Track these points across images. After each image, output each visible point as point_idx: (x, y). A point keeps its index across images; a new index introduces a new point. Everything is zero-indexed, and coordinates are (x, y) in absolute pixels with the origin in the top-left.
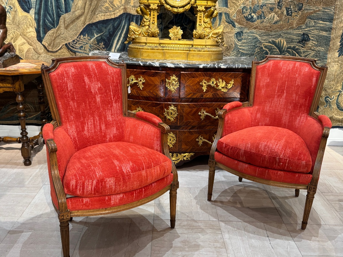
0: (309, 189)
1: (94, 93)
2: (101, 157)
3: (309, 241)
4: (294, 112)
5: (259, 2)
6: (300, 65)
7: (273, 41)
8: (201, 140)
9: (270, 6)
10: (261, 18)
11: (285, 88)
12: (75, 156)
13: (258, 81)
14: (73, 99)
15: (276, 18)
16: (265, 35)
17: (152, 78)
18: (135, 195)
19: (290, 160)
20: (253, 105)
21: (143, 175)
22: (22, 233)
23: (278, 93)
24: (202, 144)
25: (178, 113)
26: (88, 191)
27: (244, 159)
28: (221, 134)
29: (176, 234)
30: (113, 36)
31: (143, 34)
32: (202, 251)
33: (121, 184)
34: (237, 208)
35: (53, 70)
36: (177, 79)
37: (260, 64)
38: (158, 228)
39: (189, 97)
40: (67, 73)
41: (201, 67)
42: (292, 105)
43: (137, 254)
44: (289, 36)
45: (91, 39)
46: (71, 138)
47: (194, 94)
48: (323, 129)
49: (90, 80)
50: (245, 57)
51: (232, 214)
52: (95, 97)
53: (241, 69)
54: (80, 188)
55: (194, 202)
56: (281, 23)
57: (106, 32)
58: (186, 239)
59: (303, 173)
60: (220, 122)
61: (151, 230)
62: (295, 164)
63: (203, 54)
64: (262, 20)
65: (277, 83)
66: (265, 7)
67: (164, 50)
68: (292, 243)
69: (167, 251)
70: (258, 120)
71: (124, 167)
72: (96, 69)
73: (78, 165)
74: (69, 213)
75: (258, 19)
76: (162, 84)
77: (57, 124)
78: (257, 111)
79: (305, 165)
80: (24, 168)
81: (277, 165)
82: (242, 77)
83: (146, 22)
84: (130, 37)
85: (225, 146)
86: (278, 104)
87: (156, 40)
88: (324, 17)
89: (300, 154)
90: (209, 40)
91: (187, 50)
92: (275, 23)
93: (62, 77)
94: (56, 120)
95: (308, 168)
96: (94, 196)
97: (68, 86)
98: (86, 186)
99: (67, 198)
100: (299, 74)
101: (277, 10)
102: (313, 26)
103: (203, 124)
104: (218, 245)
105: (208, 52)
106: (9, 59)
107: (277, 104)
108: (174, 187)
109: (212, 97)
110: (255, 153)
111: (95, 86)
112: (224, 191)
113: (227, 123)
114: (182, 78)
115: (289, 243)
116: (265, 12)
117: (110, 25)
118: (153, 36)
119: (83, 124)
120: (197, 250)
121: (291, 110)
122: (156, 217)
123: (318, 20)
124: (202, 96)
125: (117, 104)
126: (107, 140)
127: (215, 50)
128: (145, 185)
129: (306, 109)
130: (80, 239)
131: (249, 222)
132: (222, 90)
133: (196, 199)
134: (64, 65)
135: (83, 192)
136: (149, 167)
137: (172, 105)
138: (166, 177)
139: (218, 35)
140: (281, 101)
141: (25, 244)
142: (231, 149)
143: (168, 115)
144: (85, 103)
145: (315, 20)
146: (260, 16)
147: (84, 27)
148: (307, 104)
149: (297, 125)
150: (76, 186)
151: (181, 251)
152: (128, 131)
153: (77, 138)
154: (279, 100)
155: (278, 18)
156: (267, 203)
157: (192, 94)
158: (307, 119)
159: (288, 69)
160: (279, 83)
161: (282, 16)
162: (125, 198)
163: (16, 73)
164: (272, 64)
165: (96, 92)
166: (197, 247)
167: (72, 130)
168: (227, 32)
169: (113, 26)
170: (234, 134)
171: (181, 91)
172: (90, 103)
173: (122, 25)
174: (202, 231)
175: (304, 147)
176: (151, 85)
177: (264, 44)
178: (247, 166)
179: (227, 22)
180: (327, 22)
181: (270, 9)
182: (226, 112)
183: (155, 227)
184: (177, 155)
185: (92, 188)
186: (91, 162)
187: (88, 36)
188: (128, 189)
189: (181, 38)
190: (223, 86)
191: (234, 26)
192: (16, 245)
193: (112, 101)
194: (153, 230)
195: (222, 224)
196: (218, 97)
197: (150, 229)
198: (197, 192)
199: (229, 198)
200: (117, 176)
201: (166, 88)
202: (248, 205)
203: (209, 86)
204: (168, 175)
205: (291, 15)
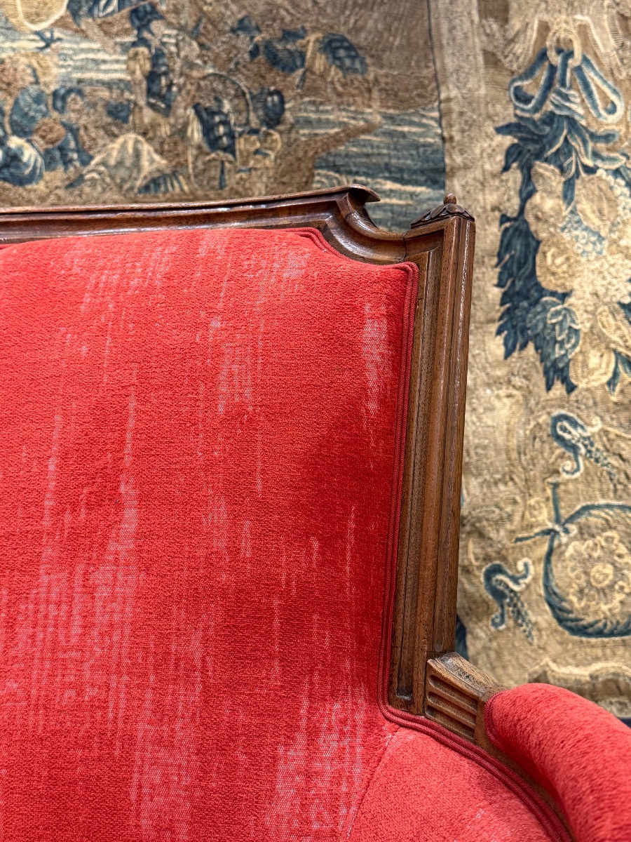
4: (233, 687)
5: (39, 73)
9: (105, 94)
10: (67, 162)
15: (152, 162)
64: (72, 169)
66: (75, 102)
75: (50, 163)
88: (399, 158)
92: (146, 188)
100: (237, 314)
101: (148, 115)
107: (67, 626)
116: (86, 128)
123: (373, 176)
140: (103, 592)
145: (357, 173)
146: (61, 149)
154: (78, 581)
155: (164, 162)
161: (180, 148)
180: (417, 183)
181: (110, 113)
205: (230, 149)
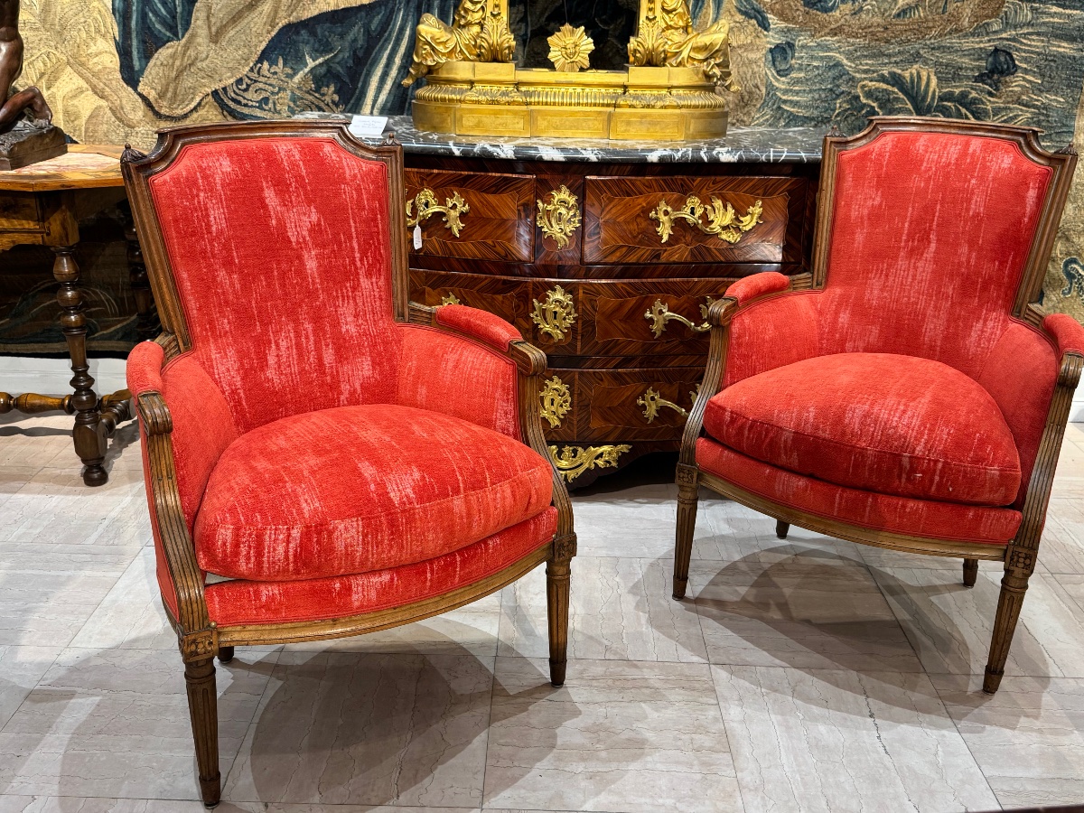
0: (1012, 559)
1: (298, 243)
2: (319, 452)
3: (1008, 732)
4: (961, 304)
6: (985, 148)
7: (893, 75)
8: (652, 402)
11: (934, 227)
12: (234, 450)
13: (843, 203)
14: (228, 263)
16: (866, 56)
17: (491, 198)
18: (429, 575)
19: (949, 464)
20: (825, 283)
21: (456, 510)
22: (71, 698)
23: (910, 243)
24: (656, 415)
25: (576, 315)
26: (274, 563)
27: (794, 460)
28: (716, 379)
29: (568, 705)
30: (365, 64)
31: (461, 51)
32: (653, 760)
33: (382, 540)
34: (770, 622)
35: (163, 166)
36: (572, 200)
37: (850, 148)
38: (512, 686)
39: (613, 259)
40: (205, 177)
41: (653, 157)
42: (957, 281)
43: (440, 767)
44: (946, 58)
45: (295, 74)
46: (223, 392)
47: (631, 250)
48: (1060, 361)
49: (283, 200)
50: (801, 128)
51: (752, 642)
52: (300, 257)
53: (786, 163)
54: (249, 553)
55: (629, 602)
56: (920, 16)
57: (342, 49)
58: (601, 721)
59: (991, 506)
60: (714, 342)
61: (488, 692)
62: (964, 477)
63: (661, 116)
64: (857, 4)
65: (907, 209)
67: (530, 104)
68: (952, 737)
69: (539, 760)
70: (841, 333)
71: (395, 486)
72: (301, 163)
73: (243, 478)
74: (215, 633)
76: (523, 214)
77: (178, 345)
78: (839, 305)
79: (997, 477)
80: (84, 494)
81: (903, 480)
82: (790, 192)
83: (470, 13)
84: (421, 63)
85: (732, 417)
86: (910, 280)
87: (506, 71)
89: (982, 442)
90: (681, 68)
91: (608, 105)
92: (899, 15)
93: (190, 190)
94: (173, 333)
95: (1007, 489)
96: (294, 577)
97: (212, 218)
98: (269, 547)
99: (207, 586)
100: (982, 179)
102: (1029, 24)
103: (658, 349)
104: (707, 741)
105: (678, 111)
106: (29, 140)
107: (906, 279)
108: (559, 551)
109: (689, 259)
110: (830, 441)
111: (300, 221)
112: (726, 569)
113: (740, 345)
114: (590, 197)
115: (944, 736)
117: (356, 28)
118: (495, 60)
119: (262, 344)
120: (635, 758)
121: (952, 298)
122: (503, 651)
123: (1045, 3)
124: (658, 256)
125: (374, 280)
126: (342, 397)
127: (701, 102)
128: (464, 544)
129: (1002, 295)
130: (256, 720)
131: (808, 668)
132: (724, 236)
133: (635, 594)
134: (196, 150)
135: (259, 564)
136: (476, 484)
137: (558, 287)
138: (533, 518)
139: (710, 52)
140: (920, 269)
141: (79, 733)
142: (751, 427)
143: (545, 319)
144: (269, 277)
145: (1034, 2)
147: (273, 34)
148: (1006, 280)
149: (972, 350)
150: (236, 545)
151: (583, 759)
152: (410, 370)
153: (241, 391)
154: (912, 265)
156: (870, 608)
157: (624, 250)
158: (1004, 329)
159: (943, 160)
160: (913, 208)
162: (397, 585)
163: (52, 185)
164: (890, 144)
165: (304, 238)
166: (636, 747)
167: (227, 365)
168: (739, 47)
169: (368, 32)
170: (762, 378)
171: (587, 239)
172: (283, 275)
173: (394, 25)
174: (655, 696)
175: (994, 419)
176: (488, 220)
177: (863, 86)
178: (802, 482)
179: (740, 11)
180: (1074, 8)
182: (734, 305)
183: (501, 681)
184: (575, 452)
185: (286, 552)
186: (284, 467)
187: (285, 65)
188: (406, 557)
189: (587, 63)
190: (727, 221)
191: (764, 25)
192: (49, 738)
193: (356, 268)
194: (495, 690)
195: (721, 674)
196: (709, 259)
197: (483, 687)
198: (639, 572)
199: (743, 590)
200: (370, 513)
201: (537, 232)
202: (805, 614)
203: (679, 224)
204: (541, 514)
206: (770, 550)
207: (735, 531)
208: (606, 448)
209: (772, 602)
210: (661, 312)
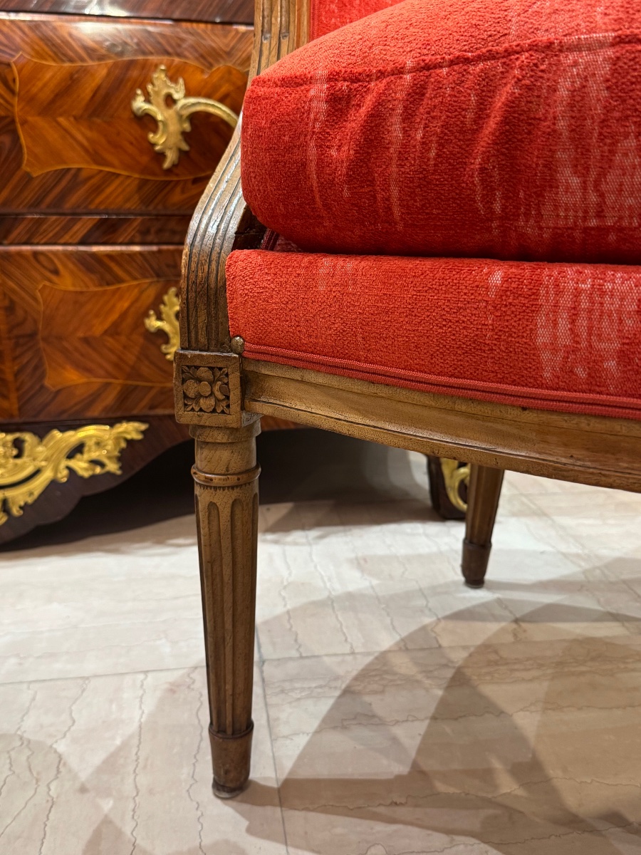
103: (177, 197)
184: (19, 444)
206: (458, 616)
207: (375, 582)
208: (90, 431)
209: (497, 765)
210: (170, 101)
